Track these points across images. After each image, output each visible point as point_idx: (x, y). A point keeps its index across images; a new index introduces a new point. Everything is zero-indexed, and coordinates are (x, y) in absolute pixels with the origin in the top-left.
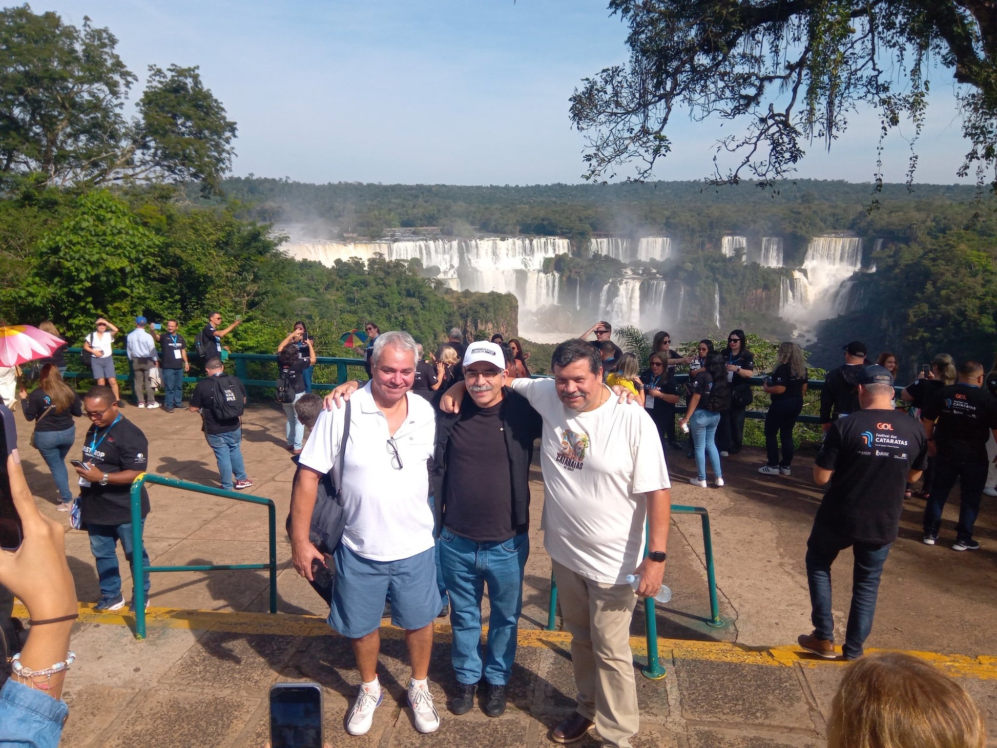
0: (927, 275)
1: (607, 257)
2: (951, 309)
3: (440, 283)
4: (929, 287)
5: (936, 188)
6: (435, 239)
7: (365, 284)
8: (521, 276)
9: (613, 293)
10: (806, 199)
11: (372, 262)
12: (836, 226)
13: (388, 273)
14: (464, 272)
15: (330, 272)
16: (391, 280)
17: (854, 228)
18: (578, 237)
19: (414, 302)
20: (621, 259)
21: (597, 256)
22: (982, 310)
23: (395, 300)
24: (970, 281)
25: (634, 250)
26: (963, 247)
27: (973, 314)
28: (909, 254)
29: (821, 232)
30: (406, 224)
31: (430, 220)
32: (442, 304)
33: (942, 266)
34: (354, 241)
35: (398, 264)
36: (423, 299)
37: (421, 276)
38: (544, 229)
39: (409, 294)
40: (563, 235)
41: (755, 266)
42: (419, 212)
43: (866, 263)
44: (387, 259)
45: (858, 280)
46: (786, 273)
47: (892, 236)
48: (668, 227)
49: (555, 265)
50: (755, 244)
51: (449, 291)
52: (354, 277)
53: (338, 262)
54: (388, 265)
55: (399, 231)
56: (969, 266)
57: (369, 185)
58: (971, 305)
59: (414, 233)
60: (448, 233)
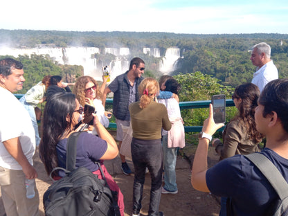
0: (197, 58)
1: (111, 54)
2: (204, 68)
3: (56, 62)
4: (198, 62)
5: (197, 35)
7: (30, 62)
9: (113, 65)
10: (165, 37)
11: (32, 55)
12: (173, 45)
13: (37, 59)
14: (64, 59)
16: (39, 61)
17: (178, 45)
18: (101, 48)
19: (48, 68)
20: (115, 54)
21: (107, 53)
22: (211, 67)
23: (41, 68)
24: (208, 60)
26: (206, 50)
27: (209, 68)
28: (192, 53)
29: (169, 47)
30: (43, 43)
31: (52, 41)
32: (58, 69)
33: (201, 56)
34: (25, 48)
35: (41, 56)
36: (51, 67)
37: (49, 60)
38: (92, 45)
39: (46, 66)
40: (96, 47)
41: (153, 57)
42: (47, 39)
43: (181, 56)
45: (180, 60)
46: (161, 58)
47: (188, 48)
48: (128, 45)
49: (96, 56)
50: (152, 50)
51: (60, 65)
52: (25, 61)
53: (19, 55)
54: (38, 56)
55: (41, 45)
56: (207, 56)
57: (30, 30)
58: (209, 66)
59: (47, 46)
60: (58, 46)
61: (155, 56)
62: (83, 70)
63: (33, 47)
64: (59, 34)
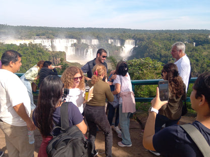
0: (147, 47)
1: (85, 44)
2: (152, 54)
3: (47, 49)
4: (148, 50)
5: (147, 30)
6: (45, 39)
7: (28, 49)
8: (66, 48)
9: (87, 51)
10: (124, 32)
11: (29, 44)
12: (130, 37)
14: (52, 46)
15: (18, 47)
16: (34, 48)
17: (133, 38)
18: (79, 39)
19: (41, 53)
20: (88, 44)
21: (83, 43)
22: (158, 54)
23: (36, 53)
24: (155, 48)
25: (91, 42)
26: (154, 42)
27: (156, 55)
28: (144, 43)
29: (127, 39)
30: (37, 35)
31: (43, 35)
32: (47, 54)
33: (150, 45)
34: (24, 39)
35: (36, 44)
36: (43, 53)
37: (42, 47)
38: (72, 37)
39: (39, 52)
40: (75, 39)
41: (115, 46)
42: (41, 32)
43: (136, 45)
44: (33, 43)
45: (135, 49)
46: (121, 47)
47: (141, 40)
48: (98, 38)
49: (74, 45)
50: (115, 41)
51: (49, 51)
52: (25, 48)
53: (20, 44)
54: (33, 45)
55: (36, 37)
56: (155, 45)
57: (28, 26)
58: (156, 53)
59: (40, 38)
60: (48, 38)
61: (117, 45)
62: (65, 55)
63: (30, 38)
64: (49, 30)
